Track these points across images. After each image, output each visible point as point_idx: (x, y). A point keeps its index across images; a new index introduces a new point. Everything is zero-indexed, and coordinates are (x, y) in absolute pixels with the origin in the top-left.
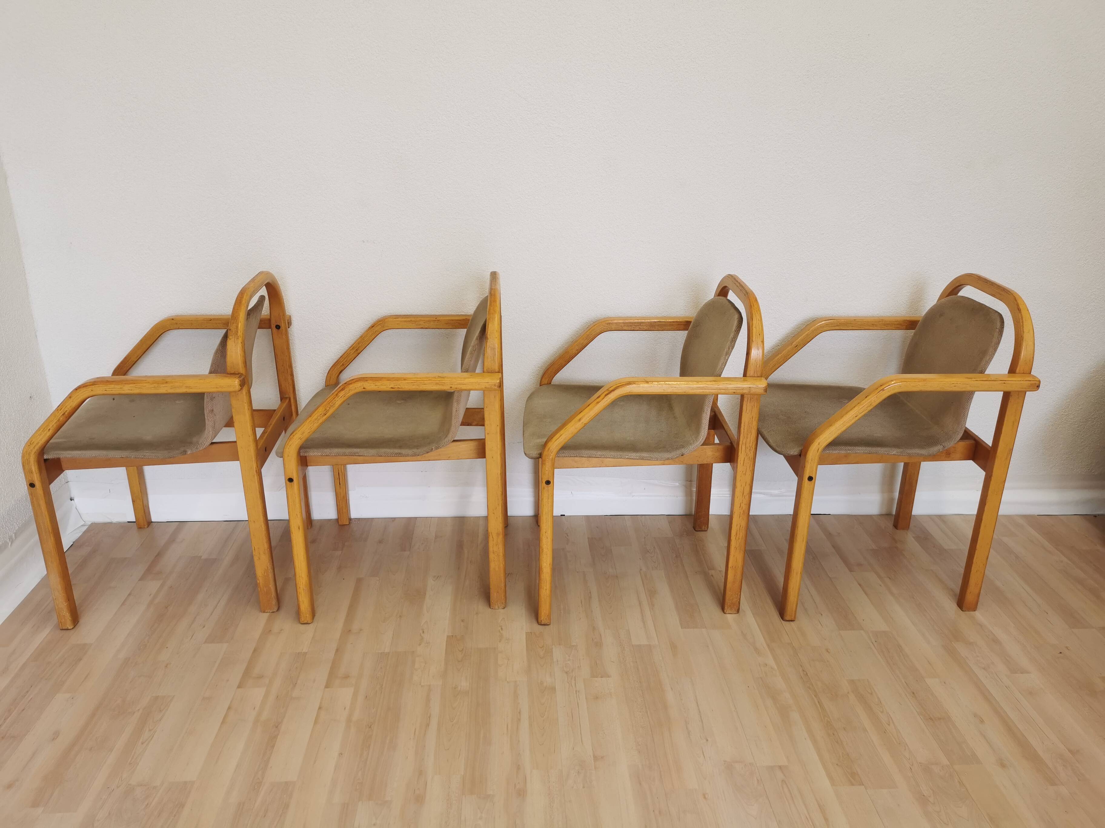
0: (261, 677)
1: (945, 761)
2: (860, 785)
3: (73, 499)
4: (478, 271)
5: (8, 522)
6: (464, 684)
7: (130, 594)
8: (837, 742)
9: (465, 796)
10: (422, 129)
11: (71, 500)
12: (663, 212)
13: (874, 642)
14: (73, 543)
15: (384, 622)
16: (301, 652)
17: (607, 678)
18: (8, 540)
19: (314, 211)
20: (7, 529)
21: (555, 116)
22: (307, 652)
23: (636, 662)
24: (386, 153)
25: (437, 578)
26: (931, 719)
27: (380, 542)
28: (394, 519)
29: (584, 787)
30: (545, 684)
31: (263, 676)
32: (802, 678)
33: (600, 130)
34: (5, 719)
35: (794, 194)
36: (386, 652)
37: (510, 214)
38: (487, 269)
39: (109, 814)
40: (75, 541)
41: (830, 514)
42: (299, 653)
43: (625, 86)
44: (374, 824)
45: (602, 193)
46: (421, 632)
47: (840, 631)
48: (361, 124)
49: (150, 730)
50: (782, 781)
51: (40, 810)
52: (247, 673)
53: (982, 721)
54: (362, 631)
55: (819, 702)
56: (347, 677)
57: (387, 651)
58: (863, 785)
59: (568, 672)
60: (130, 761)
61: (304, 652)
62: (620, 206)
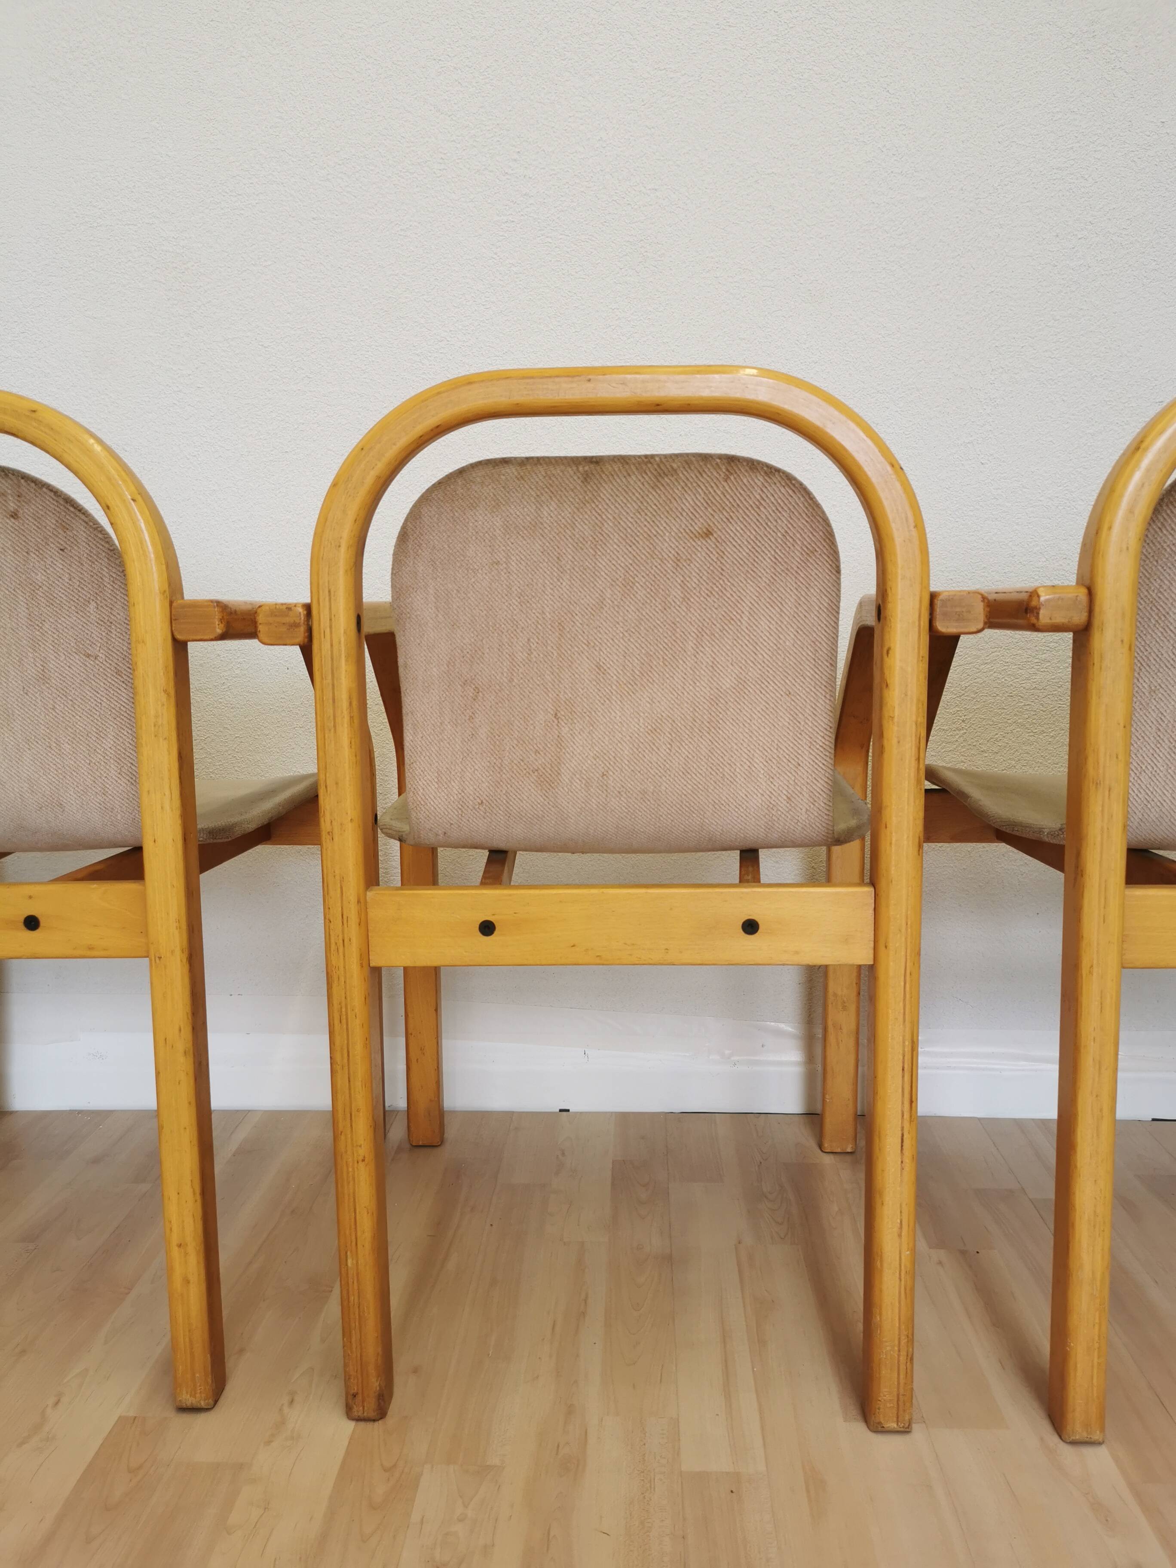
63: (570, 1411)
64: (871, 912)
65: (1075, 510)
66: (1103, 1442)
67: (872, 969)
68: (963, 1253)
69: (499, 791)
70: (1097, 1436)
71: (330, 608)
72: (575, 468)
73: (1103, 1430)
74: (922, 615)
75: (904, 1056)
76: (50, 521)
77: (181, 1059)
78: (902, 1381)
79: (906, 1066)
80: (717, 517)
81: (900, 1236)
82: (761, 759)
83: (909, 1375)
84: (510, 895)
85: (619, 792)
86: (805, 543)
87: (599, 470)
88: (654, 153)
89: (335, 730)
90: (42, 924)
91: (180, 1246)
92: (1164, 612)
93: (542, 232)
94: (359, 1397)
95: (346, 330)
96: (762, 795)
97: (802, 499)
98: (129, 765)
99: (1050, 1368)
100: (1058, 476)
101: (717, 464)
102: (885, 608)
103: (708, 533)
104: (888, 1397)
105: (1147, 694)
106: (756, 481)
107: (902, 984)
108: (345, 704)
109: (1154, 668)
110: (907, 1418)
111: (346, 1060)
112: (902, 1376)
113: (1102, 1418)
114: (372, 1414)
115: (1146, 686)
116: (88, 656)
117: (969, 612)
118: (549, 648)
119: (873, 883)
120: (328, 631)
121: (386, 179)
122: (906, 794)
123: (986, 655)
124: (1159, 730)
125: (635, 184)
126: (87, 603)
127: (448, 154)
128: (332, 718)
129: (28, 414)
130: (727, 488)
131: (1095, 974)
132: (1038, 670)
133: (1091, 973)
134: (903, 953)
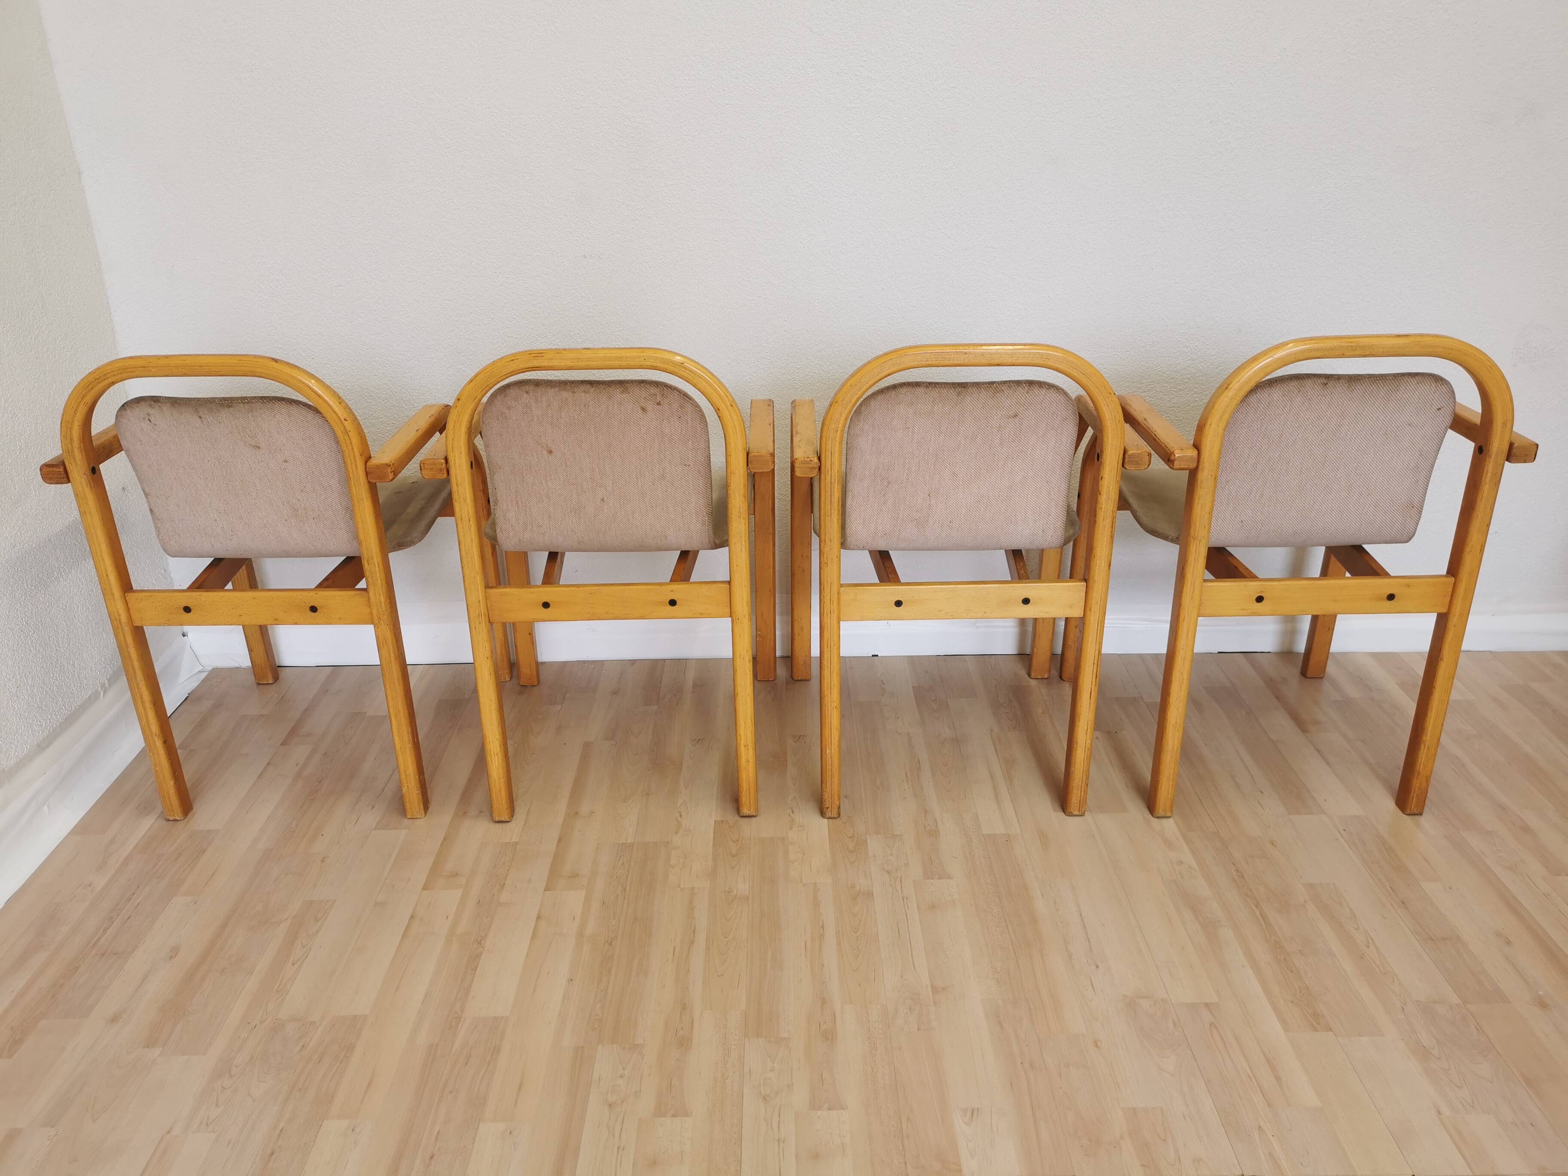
0: (455, 875)
1: (1455, 999)
2: (1328, 1031)
3: (186, 634)
4: (750, 298)
5: (98, 663)
6: (742, 887)
7: (268, 764)
8: (1292, 971)
9: (749, 1039)
10: (669, 85)
11: (184, 636)
12: (1025, 202)
13: (1343, 832)
14: (188, 695)
15: (625, 802)
16: (510, 842)
17: (948, 880)
18: (100, 688)
19: (514, 213)
20: (97, 673)
21: (865, 60)
22: (518, 842)
23: (989, 858)
24: (616, 123)
25: (698, 742)
26: (1431, 939)
27: (615, 693)
28: (633, 662)
29: (919, 1030)
30: (858, 888)
31: (457, 874)
32: (1236, 881)
33: (931, 79)
34: (104, 930)
35: (1222, 170)
36: (630, 843)
37: (797, 211)
38: (764, 293)
39: (252, 1058)
40: (191, 692)
41: (1270, 652)
42: (506, 844)
43: (969, 10)
44: (621, 1076)
45: (933, 175)
46: (678, 815)
47: (1291, 816)
48: (580, 80)
49: (303, 946)
50: (1210, 1024)
51: (157, 1051)
52: (435, 870)
53: (1509, 943)
54: (594, 814)
55: (1261, 914)
56: (575, 876)
57: (629, 841)
58: (1332, 1031)
59: (891, 871)
60: (278, 987)
61: (514, 842)
62: (961, 195)
63: (926, 812)
64: (1084, 594)
65: (1207, 298)
66: (1171, 817)
67: (1082, 620)
68: (1109, 733)
69: (895, 529)
70: (1169, 814)
71: (831, 460)
72: (953, 390)
73: (1172, 812)
74: (1119, 462)
75: (1095, 657)
76: (676, 405)
77: (747, 664)
78: (1082, 795)
79: (1095, 662)
80: (1021, 409)
81: (1086, 734)
82: (1030, 513)
83: (1086, 792)
84: (911, 589)
85: (958, 529)
86: (1063, 416)
87: (965, 391)
88: (955, 63)
89: (831, 516)
90: (677, 603)
91: (745, 746)
92: (1235, 448)
93: (878, 115)
94: (830, 808)
95: (746, 179)
96: (1030, 529)
97: (1063, 398)
98: (702, 516)
99: (1150, 787)
100: (1199, 276)
101: (1024, 387)
102: (1102, 455)
103: (1016, 416)
104: (1076, 801)
105: (1224, 483)
106: (1042, 392)
107: (1096, 626)
108: (836, 504)
109: (1228, 471)
110: (1083, 810)
111: (829, 664)
112: (1082, 792)
113: (1172, 807)
114: (835, 816)
115: (1224, 479)
116: (685, 465)
117: (1141, 461)
118: (930, 465)
119: (1086, 580)
120: (830, 470)
121: (776, 77)
122: (1105, 543)
123: (1145, 387)
124: (1228, 499)
125: (941, 83)
126: (688, 441)
127: (817, 62)
128: (829, 510)
129: (679, 364)
130: (1027, 396)
131: (1185, 621)
132: (1176, 396)
133: (1184, 621)
134: (1098, 613)
